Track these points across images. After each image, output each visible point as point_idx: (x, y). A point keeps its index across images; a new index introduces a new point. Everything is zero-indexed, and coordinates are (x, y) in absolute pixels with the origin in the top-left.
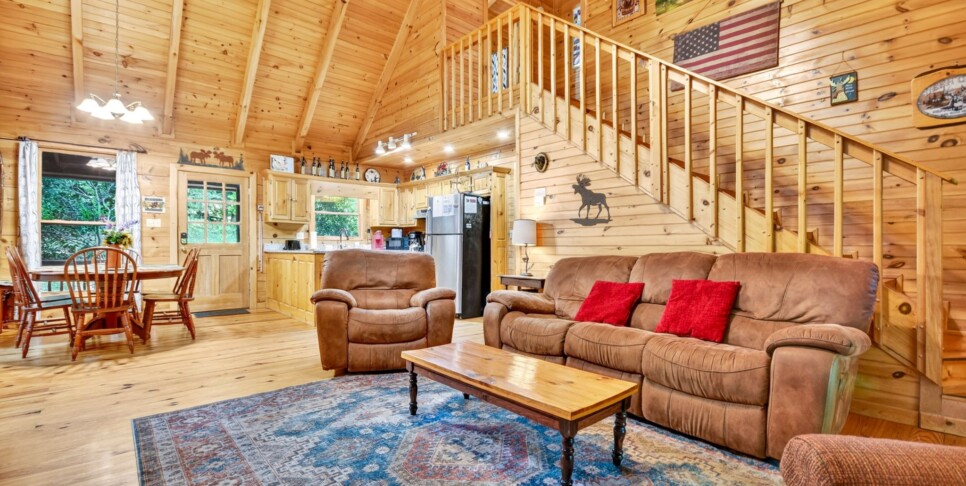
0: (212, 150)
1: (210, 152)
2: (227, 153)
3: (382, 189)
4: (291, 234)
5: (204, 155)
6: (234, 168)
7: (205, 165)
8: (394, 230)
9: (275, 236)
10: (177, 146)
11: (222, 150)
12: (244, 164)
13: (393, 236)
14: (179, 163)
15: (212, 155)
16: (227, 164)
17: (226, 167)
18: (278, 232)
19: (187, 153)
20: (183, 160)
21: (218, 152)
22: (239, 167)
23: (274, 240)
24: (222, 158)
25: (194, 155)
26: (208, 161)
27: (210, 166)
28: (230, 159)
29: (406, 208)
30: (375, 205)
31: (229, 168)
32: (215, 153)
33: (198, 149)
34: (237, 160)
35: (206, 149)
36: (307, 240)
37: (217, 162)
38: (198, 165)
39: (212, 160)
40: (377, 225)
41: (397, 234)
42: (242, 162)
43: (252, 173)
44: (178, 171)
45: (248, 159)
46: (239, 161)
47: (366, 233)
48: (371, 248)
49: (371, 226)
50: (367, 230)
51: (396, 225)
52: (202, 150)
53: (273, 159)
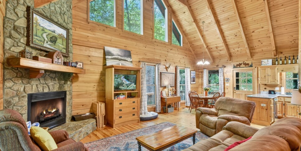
1: (242, 63)
2: (247, 62)
4: (272, 88)
5: (240, 64)
6: (249, 67)
7: (240, 67)
9: (265, 89)
10: (233, 64)
11: (245, 62)
12: (253, 65)
15: (242, 64)
16: (247, 66)
17: (247, 67)
18: (266, 87)
20: (234, 67)
21: (244, 63)
22: (251, 66)
23: (265, 90)
24: (246, 64)
25: (237, 65)
26: (241, 66)
27: (242, 67)
28: (248, 64)
31: (248, 67)
32: (243, 63)
33: (238, 63)
34: (250, 64)
35: (241, 63)
36: (280, 91)
37: (244, 66)
38: (238, 68)
42: (252, 64)
43: (256, 67)
44: (233, 70)
45: (254, 63)
46: (251, 64)
52: (240, 63)
53: (262, 61)
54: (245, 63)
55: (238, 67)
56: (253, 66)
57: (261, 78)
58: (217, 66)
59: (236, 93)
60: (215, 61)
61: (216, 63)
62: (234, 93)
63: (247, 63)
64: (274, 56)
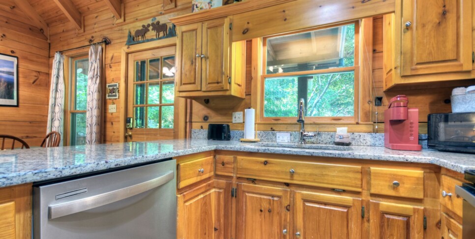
1: (149, 25)
2: (162, 20)
4: (224, 115)
5: (145, 30)
8: (457, 92)
9: (206, 118)
11: (157, 19)
12: (176, 28)
14: (127, 45)
16: (162, 34)
17: (161, 38)
18: (210, 112)
20: (130, 41)
22: (172, 33)
23: (204, 123)
24: (158, 28)
25: (138, 33)
27: (148, 41)
28: (164, 27)
33: (139, 26)
35: (146, 23)
38: (140, 43)
40: (395, 81)
42: (174, 26)
44: (127, 54)
46: (171, 26)
47: (371, 107)
48: (382, 142)
49: (385, 89)
50: (372, 99)
51: (469, 72)
52: (144, 26)
53: (195, 7)
54: (158, 23)
55: (140, 38)
56: (177, 33)
57: (183, 69)
58: (91, 41)
59: (133, 139)
60: (86, 23)
61: (86, 29)
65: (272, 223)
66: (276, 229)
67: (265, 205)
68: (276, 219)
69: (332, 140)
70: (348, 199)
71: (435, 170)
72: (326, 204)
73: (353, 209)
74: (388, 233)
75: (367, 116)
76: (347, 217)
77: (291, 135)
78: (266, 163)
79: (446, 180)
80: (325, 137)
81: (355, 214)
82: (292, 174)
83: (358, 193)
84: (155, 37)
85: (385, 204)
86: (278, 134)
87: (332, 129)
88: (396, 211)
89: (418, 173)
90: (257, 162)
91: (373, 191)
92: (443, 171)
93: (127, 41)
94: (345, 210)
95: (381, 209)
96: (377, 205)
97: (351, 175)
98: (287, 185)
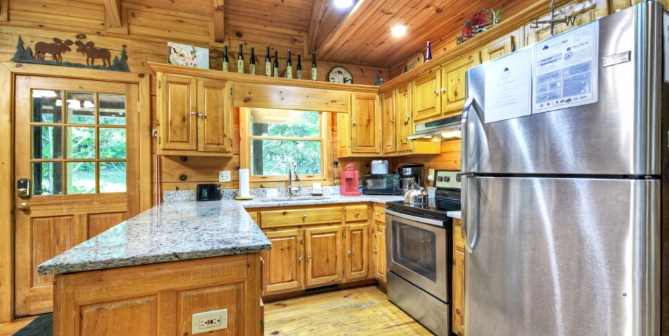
0: (74, 40)
1: (69, 42)
2: (99, 42)
3: (354, 94)
4: (209, 174)
5: (59, 48)
6: (111, 68)
7: (60, 64)
8: (374, 162)
9: (183, 178)
10: (12, 34)
11: (90, 38)
12: (129, 61)
13: (374, 172)
14: (14, 60)
15: (74, 47)
16: (99, 62)
17: (98, 67)
18: (188, 172)
19: (29, 44)
20: (23, 56)
21: (85, 42)
22: (121, 66)
23: (181, 185)
24: (93, 53)
25: (42, 48)
26: (66, 57)
27: (69, 65)
28: (104, 54)
29: (394, 123)
30: (344, 121)
31: (104, 67)
32: (78, 43)
33: (47, 37)
34: (116, 54)
35: (64, 37)
36: (236, 183)
37: (82, 58)
38: (49, 63)
39: (71, 56)
40: (349, 154)
41: (379, 168)
42: (125, 57)
43: (141, 76)
45: (135, 52)
46: (120, 57)
47: (331, 168)
48: (339, 192)
49: (339, 156)
50: (332, 163)
51: (378, 153)
52: (56, 40)
53: (172, 51)
54: (91, 44)
55: (48, 57)
56: (131, 68)
57: (169, 124)
59: (33, 214)
62: (21, 216)
63: (97, 46)
64: (217, 41)
65: (291, 256)
66: (293, 259)
67: (285, 245)
68: (293, 252)
69: (310, 192)
70: (335, 227)
71: (371, 204)
72: (324, 234)
73: (338, 233)
74: (354, 241)
75: (330, 174)
76: (335, 238)
77: (279, 190)
78: (285, 213)
79: (376, 208)
80: (304, 191)
81: (339, 235)
82: (304, 219)
83: (340, 223)
84: (85, 64)
85: (353, 226)
86: (268, 191)
87: (310, 185)
88: (357, 229)
89: (365, 207)
90: (279, 214)
91: (347, 220)
92: (374, 204)
93: (16, 55)
94: (334, 234)
95: (351, 229)
96: (349, 227)
97: (337, 213)
98: (299, 226)
